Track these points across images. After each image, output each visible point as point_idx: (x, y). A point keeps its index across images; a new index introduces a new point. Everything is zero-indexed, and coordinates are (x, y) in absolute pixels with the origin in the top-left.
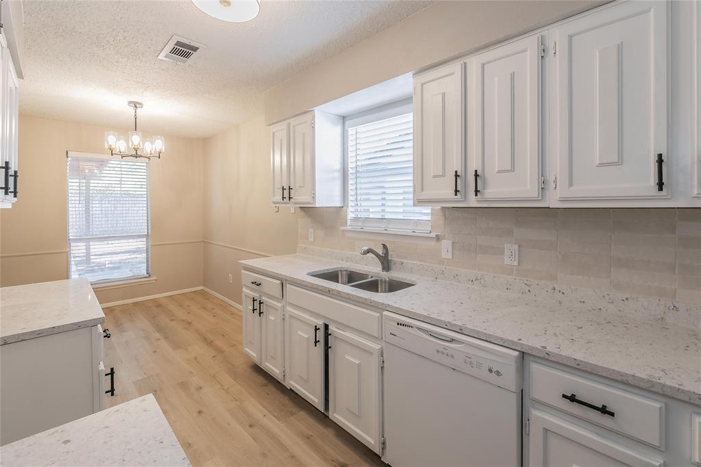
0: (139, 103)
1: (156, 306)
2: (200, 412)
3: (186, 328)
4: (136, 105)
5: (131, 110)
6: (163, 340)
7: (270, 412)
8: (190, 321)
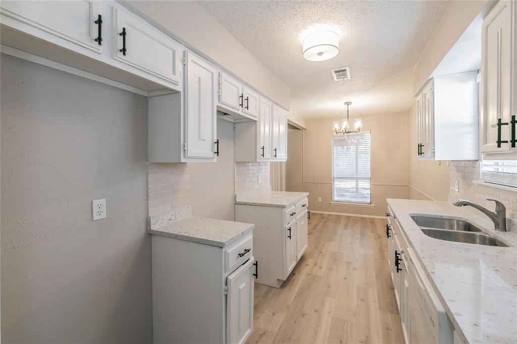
0: (349, 102)
1: (371, 222)
2: (345, 278)
3: (376, 239)
4: (348, 104)
5: (346, 106)
6: (358, 240)
7: (379, 303)
8: (381, 236)
